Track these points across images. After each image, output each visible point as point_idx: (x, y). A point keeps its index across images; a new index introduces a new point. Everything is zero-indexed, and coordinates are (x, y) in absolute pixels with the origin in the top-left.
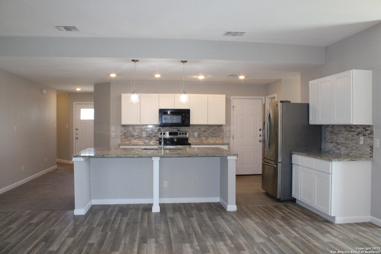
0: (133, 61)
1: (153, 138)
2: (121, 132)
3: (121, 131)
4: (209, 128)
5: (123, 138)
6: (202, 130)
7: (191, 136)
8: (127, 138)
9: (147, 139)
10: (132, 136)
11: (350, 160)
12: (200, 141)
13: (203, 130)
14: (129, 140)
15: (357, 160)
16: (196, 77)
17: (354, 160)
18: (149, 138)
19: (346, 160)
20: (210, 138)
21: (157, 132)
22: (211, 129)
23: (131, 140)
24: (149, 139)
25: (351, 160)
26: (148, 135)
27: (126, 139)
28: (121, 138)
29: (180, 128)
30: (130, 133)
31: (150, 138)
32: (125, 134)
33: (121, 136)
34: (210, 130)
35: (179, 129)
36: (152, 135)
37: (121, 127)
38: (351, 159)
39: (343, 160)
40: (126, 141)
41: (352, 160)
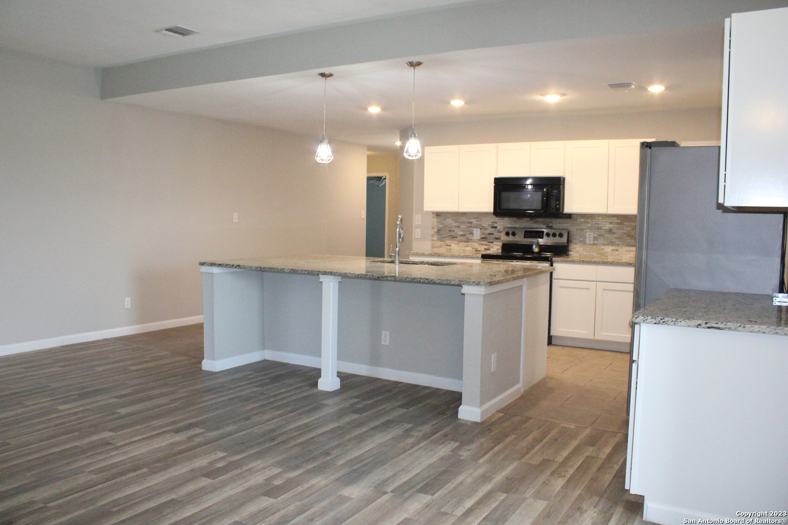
0: (323, 75)
1: (494, 243)
2: (433, 228)
3: (432, 225)
4: (623, 224)
5: (435, 240)
6: (603, 228)
7: (578, 241)
8: (444, 241)
9: (482, 245)
10: (452, 238)
11: (700, 325)
12: (598, 254)
13: (608, 228)
14: (447, 245)
15: (730, 329)
16: (539, 98)
17: (719, 328)
18: (486, 243)
19: (683, 323)
20: (623, 248)
21: (501, 230)
22: (627, 226)
23: (450, 246)
24: (486, 245)
25: (704, 325)
26: (483, 236)
27: (441, 243)
28: (433, 240)
29: (551, 222)
30: (450, 231)
31: (488, 242)
32: (440, 232)
33: (433, 236)
34: (625, 229)
35: (550, 225)
36: (493, 236)
37: (433, 218)
38: (706, 323)
39: (672, 323)
40: (441, 246)
41: (709, 325)
